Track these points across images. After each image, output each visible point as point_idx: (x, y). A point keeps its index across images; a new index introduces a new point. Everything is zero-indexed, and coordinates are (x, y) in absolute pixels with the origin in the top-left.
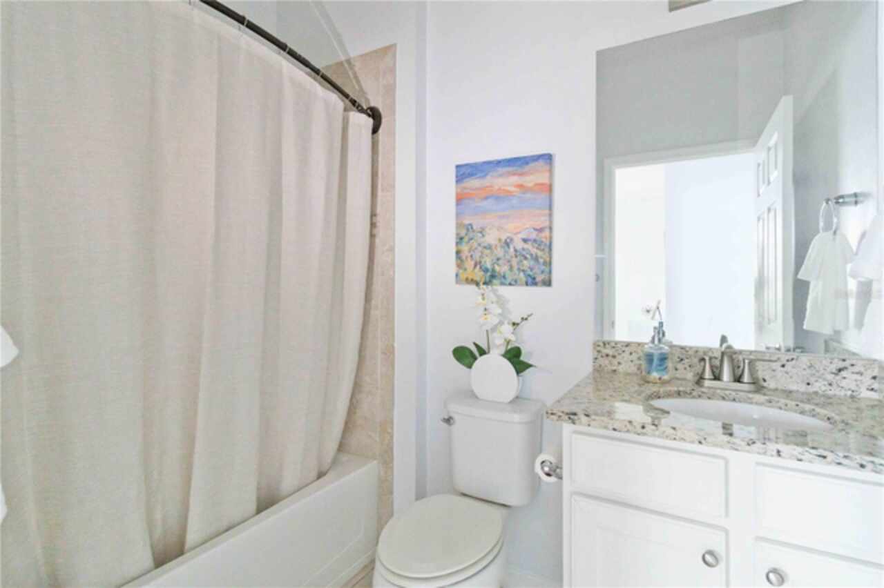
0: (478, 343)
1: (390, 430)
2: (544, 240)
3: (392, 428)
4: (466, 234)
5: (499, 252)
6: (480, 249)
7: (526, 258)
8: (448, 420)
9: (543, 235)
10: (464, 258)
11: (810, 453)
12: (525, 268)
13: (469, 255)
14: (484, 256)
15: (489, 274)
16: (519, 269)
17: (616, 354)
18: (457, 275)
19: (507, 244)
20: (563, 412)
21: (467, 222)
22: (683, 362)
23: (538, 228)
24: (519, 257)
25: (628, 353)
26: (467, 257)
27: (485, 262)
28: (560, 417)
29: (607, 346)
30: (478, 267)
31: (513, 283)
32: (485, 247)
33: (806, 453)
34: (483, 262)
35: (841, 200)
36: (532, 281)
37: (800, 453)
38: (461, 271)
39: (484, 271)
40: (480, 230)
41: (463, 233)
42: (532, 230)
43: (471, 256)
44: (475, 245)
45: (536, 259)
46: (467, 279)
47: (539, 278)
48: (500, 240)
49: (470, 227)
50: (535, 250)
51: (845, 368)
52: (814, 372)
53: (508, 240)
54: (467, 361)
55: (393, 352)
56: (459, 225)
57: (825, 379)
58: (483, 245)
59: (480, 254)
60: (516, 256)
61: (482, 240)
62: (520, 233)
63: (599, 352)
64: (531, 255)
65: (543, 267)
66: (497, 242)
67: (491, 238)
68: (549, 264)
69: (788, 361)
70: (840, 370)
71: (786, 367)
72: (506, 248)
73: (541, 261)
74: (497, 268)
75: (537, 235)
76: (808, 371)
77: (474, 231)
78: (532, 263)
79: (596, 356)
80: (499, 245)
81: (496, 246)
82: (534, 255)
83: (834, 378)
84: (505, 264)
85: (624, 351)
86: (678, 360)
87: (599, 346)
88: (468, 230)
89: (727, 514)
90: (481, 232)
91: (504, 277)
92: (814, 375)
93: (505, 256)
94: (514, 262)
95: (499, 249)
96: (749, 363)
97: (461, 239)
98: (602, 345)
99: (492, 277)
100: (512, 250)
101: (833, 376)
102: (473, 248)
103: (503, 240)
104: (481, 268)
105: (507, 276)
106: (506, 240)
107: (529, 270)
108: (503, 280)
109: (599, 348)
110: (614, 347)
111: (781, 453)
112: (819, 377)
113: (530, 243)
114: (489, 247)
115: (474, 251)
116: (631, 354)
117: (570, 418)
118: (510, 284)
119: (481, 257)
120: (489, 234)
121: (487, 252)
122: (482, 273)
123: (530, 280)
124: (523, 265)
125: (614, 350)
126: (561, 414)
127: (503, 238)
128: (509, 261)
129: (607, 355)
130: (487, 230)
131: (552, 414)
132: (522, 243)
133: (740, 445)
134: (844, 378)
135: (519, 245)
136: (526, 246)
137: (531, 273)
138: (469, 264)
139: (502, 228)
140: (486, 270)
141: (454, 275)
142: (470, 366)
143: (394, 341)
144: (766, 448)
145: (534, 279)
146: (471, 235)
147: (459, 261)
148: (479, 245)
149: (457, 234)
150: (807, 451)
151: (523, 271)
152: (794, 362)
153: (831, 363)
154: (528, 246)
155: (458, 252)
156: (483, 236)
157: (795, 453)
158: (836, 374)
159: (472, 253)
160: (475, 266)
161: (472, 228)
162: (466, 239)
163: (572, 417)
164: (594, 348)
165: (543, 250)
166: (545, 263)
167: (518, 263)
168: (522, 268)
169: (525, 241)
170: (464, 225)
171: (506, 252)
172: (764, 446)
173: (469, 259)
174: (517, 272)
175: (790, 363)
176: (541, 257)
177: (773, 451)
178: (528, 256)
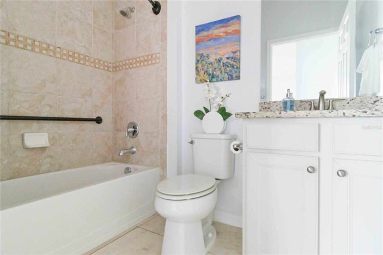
0: (205, 107)
1: (165, 153)
2: (236, 57)
3: (166, 152)
4: (200, 59)
5: (216, 65)
6: (207, 65)
7: (228, 67)
8: (192, 142)
9: (236, 54)
10: (199, 70)
11: (359, 112)
12: (228, 71)
13: (202, 68)
14: (209, 68)
15: (211, 76)
16: (225, 72)
17: (270, 107)
18: (196, 79)
19: (219, 61)
20: (243, 113)
21: (200, 53)
22: (301, 107)
23: (234, 51)
24: (225, 66)
25: (275, 105)
26: (201, 69)
27: (209, 71)
28: (241, 115)
29: (266, 103)
30: (206, 73)
31: (222, 79)
32: (209, 64)
33: (357, 112)
34: (208, 71)
35: (378, 31)
36: (231, 78)
37: (354, 112)
38: (198, 76)
39: (208, 75)
40: (207, 56)
41: (199, 58)
42: (231, 53)
43: (203, 69)
44: (205, 63)
45: (233, 66)
46: (201, 80)
47: (234, 76)
48: (216, 59)
49: (202, 55)
50: (232, 62)
51: (378, 100)
52: (363, 104)
53: (220, 59)
54: (201, 116)
55: (166, 117)
56: (197, 55)
57: (368, 107)
58: (208, 63)
59: (207, 67)
60: (223, 66)
61: (208, 60)
62: (225, 55)
63: (262, 107)
64: (231, 65)
65: (236, 70)
66: (214, 61)
67: (212, 59)
68: (238, 68)
69: (351, 100)
70: (375, 102)
71: (350, 104)
72: (219, 63)
73: (235, 67)
74: (215, 73)
75: (233, 55)
76: (360, 104)
77: (204, 57)
78: (231, 68)
79: (260, 109)
80: (215, 62)
81: (214, 62)
82: (232, 65)
83: (372, 106)
84: (218, 71)
85: (273, 105)
86: (299, 106)
87: (262, 104)
88: (201, 56)
89: (319, 150)
90: (207, 57)
91: (218, 77)
92: (363, 105)
93: (218, 67)
94: (223, 69)
95: (215, 64)
96: (332, 101)
97: (198, 61)
98: (263, 103)
99: (212, 78)
100: (222, 63)
101: (372, 105)
102: (204, 64)
103: (218, 60)
104: (207, 74)
105: (219, 76)
106: (219, 59)
107: (230, 72)
108: (217, 78)
109: (262, 105)
110: (269, 104)
111: (345, 114)
112: (365, 106)
113: (230, 59)
114: (211, 63)
115: (204, 66)
116: (277, 106)
117: (246, 115)
118: (221, 80)
119: (207, 68)
120: (211, 57)
121: (210, 66)
122: (208, 76)
123: (230, 77)
124: (227, 70)
125: (269, 105)
126: (242, 114)
127: (218, 58)
128: (220, 69)
129: (266, 108)
130: (210, 55)
131: (238, 115)
132: (227, 59)
133: (326, 114)
134: (377, 105)
135: (225, 60)
136: (228, 61)
137: (230, 73)
138: (202, 73)
139: (217, 54)
140: (209, 75)
141: (195, 79)
142: (202, 119)
143: (167, 112)
144: (338, 113)
145: (232, 76)
146: (203, 59)
147: (197, 72)
148: (206, 63)
149: (196, 59)
150: (358, 111)
151: (227, 73)
152: (353, 100)
153: (371, 99)
154: (229, 61)
155: (196, 68)
156: (208, 58)
157: (352, 113)
158: (373, 104)
159: (203, 67)
160: (205, 73)
161: (203, 55)
162: (200, 61)
163: (247, 114)
164: (260, 105)
165: (236, 62)
166: (237, 68)
167: (224, 69)
168: (226, 72)
169: (228, 58)
170: (199, 54)
171: (219, 65)
172: (337, 112)
173: (202, 70)
174: (224, 74)
175: (352, 101)
176: (235, 65)
177: (341, 113)
178: (229, 66)
